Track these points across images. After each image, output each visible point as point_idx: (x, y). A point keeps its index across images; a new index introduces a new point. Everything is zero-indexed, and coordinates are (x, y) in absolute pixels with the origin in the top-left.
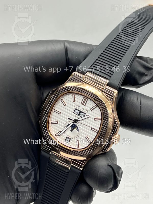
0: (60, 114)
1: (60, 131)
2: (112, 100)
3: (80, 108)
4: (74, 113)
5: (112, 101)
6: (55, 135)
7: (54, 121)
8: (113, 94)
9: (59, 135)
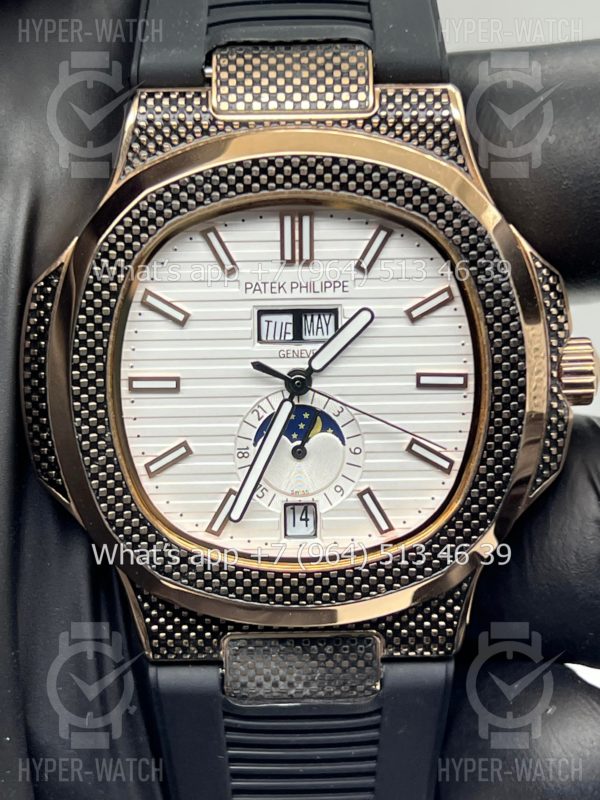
0: (177, 389)
1: (231, 492)
2: (459, 152)
3: (289, 295)
4: (264, 338)
5: (460, 161)
6: (209, 530)
7: (159, 454)
8: (446, 113)
9: (235, 515)
